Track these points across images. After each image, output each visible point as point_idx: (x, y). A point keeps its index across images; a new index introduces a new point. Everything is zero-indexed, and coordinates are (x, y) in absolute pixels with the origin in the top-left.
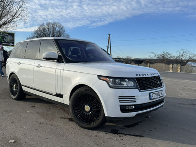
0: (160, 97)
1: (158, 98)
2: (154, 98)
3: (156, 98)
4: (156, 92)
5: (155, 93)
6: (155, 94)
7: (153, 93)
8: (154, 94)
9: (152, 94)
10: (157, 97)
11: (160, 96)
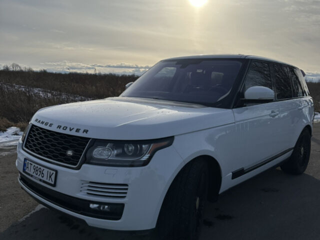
0: (41, 180)
1: (35, 178)
2: (29, 172)
3: (32, 176)
4: (36, 165)
5: (34, 164)
6: (32, 166)
7: (30, 162)
8: (31, 164)
9: (28, 161)
10: (34, 175)
11: (44, 179)
